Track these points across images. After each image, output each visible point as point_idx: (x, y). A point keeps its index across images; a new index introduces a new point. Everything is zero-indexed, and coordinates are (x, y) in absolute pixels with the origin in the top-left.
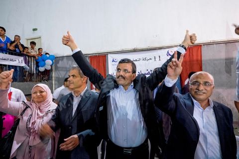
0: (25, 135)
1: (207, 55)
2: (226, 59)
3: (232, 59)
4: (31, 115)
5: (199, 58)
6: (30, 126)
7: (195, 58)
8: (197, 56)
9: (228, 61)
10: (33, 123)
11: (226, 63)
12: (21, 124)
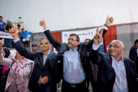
0: (13, 78)
1: (119, 31)
2: (131, 34)
3: (134, 33)
4: (17, 66)
5: (115, 33)
6: (17, 72)
7: (112, 33)
8: (114, 32)
9: (131, 35)
10: (18, 71)
11: (130, 36)
12: (11, 72)
